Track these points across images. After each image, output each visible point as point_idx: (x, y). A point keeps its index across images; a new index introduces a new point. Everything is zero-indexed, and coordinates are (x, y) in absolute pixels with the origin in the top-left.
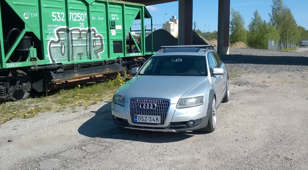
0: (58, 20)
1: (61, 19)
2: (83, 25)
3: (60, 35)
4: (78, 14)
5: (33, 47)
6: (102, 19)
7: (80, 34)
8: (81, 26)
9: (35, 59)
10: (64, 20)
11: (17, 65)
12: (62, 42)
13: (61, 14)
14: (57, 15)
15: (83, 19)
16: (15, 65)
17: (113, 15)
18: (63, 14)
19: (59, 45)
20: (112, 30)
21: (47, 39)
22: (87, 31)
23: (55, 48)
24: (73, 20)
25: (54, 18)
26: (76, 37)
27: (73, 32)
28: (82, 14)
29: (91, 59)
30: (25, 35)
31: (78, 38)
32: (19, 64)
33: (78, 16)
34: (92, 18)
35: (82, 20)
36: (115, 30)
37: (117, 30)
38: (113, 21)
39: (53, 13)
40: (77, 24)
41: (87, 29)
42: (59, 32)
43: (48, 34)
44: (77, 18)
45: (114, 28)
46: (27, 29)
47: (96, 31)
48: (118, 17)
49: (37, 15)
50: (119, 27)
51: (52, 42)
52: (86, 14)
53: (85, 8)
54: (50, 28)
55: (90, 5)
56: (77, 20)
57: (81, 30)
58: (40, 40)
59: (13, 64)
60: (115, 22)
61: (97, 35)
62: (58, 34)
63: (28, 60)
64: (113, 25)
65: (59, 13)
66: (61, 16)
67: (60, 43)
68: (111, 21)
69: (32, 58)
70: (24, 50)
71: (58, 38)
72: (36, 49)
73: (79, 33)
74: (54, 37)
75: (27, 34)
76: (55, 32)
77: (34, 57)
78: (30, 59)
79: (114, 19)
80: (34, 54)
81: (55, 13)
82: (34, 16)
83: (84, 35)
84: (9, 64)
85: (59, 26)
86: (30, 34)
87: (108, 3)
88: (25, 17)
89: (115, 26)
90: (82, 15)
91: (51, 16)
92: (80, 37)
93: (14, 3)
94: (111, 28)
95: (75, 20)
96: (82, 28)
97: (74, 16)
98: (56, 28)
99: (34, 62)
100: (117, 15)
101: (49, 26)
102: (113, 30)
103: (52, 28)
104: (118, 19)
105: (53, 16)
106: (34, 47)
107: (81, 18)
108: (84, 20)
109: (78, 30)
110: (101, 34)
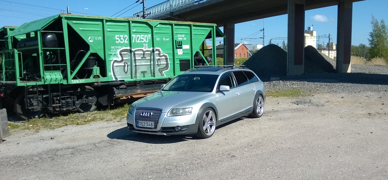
0: (121, 42)
1: (125, 41)
2: (146, 46)
3: (123, 55)
4: (142, 36)
5: (96, 66)
6: (168, 40)
7: (144, 54)
8: (145, 47)
9: (98, 77)
10: (127, 42)
11: (81, 81)
12: (125, 61)
13: (125, 37)
14: (120, 38)
15: (147, 40)
16: (79, 81)
17: (179, 36)
18: (127, 36)
19: (122, 64)
20: (178, 50)
21: (110, 59)
22: (151, 51)
23: (118, 67)
24: (136, 42)
25: (118, 41)
26: (139, 57)
27: (136, 53)
28: (145, 36)
29: (154, 77)
30: (90, 56)
31: (141, 58)
32: (83, 81)
33: (142, 38)
34: (157, 39)
35: (146, 42)
36: (182, 49)
37: (184, 50)
38: (180, 42)
39: (116, 36)
40: (141, 45)
41: (151, 49)
42: (122, 53)
43: (111, 54)
44: (141, 40)
45: (181, 48)
46: (91, 51)
47: (161, 50)
48: (185, 37)
49: (101, 38)
50: (186, 47)
51: (115, 61)
52: (150, 36)
53: (149, 30)
54: (114, 49)
55: (154, 27)
56: (140, 42)
57: (144, 50)
58: (104, 59)
59: (78, 80)
60: (181, 42)
61: (161, 55)
62: (121, 54)
63: (91, 77)
64: (179, 45)
65: (122, 36)
66: (125, 38)
67: (123, 62)
68: (178, 42)
69: (95, 76)
70: (88, 68)
71: (122, 58)
72: (99, 67)
73: (142, 53)
74: (117, 57)
75: (92, 54)
76: (118, 53)
77: (97, 75)
78: (93, 76)
79: (181, 39)
80: (97, 72)
81: (118, 36)
82: (99, 39)
83: (147, 55)
84: (74, 81)
85: (122, 48)
86: (95, 55)
87: (174, 25)
88: (89, 40)
89: (181, 45)
91: (115, 39)
92: (144, 57)
93: (81, 29)
94: (177, 48)
95: (138, 41)
96: (146, 48)
97: (138, 38)
98: (119, 49)
99: (97, 79)
100: (184, 36)
101: (112, 47)
102: (180, 49)
103: (115, 49)
104: (185, 39)
105: (117, 38)
106: (98, 66)
107: (145, 40)
109: (142, 50)
110: (166, 53)
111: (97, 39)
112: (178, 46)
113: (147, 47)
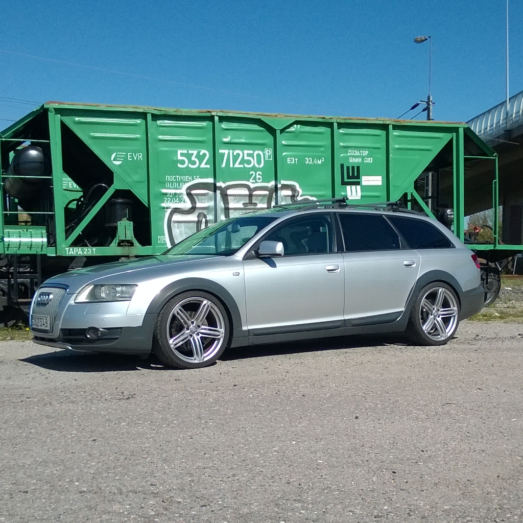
0: (190, 166)
1: (200, 164)
2: (258, 177)
3: (195, 197)
4: (246, 152)
5: (125, 219)
6: (320, 162)
7: (250, 196)
8: (255, 178)
9: (130, 243)
10: (208, 166)
11: (88, 251)
12: (201, 211)
13: (201, 154)
14: (189, 156)
15: (259, 162)
16: (83, 251)
17: (351, 152)
18: (206, 153)
19: (193, 217)
20: (348, 187)
21: (163, 205)
22: (272, 189)
23: (183, 224)
24: (231, 166)
25: (183, 162)
26: (237, 202)
27: (229, 192)
28: (256, 152)
30: (113, 196)
31: (244, 204)
32: (92, 251)
33: (246, 158)
34: (289, 158)
35: (257, 166)
36: (359, 187)
37: (364, 189)
38: (353, 167)
39: (179, 152)
40: (244, 174)
41: (273, 183)
42: (193, 192)
43: (166, 194)
44: (243, 161)
46: (117, 185)
47: (298, 188)
48: (368, 156)
49: (141, 156)
50: (376, 180)
51: (176, 211)
52: (269, 152)
53: (269, 139)
54: (172, 182)
55: (278, 132)
56: (242, 166)
57: (252, 186)
58: (147, 205)
61: (299, 198)
62: (189, 195)
63: (114, 244)
65: (195, 152)
66: (201, 158)
67: (196, 213)
68: (348, 168)
69: (123, 241)
71: (192, 203)
72: (132, 223)
73: (246, 192)
74: (180, 201)
75: (118, 193)
76: (183, 190)
77: (127, 239)
78: (117, 241)
79: (358, 161)
80: (128, 232)
81: (185, 152)
82: (135, 159)
83: (261, 198)
84: (71, 249)
85: (193, 179)
86: (126, 195)
87: (335, 125)
88: (114, 161)
90: (258, 155)
91: (175, 159)
92: (251, 203)
93: (93, 134)
95: (237, 165)
96: (256, 182)
97: (236, 158)
98: (185, 182)
99: (127, 248)
100: (366, 153)
101: (168, 178)
102: (353, 187)
103: (176, 182)
104: (369, 160)
105: (180, 158)
107: (254, 162)
108: (261, 166)
109: (247, 187)
110: (312, 196)
111: (132, 158)
112: (348, 178)
113: (259, 179)
